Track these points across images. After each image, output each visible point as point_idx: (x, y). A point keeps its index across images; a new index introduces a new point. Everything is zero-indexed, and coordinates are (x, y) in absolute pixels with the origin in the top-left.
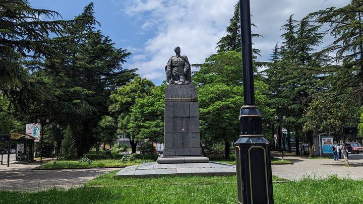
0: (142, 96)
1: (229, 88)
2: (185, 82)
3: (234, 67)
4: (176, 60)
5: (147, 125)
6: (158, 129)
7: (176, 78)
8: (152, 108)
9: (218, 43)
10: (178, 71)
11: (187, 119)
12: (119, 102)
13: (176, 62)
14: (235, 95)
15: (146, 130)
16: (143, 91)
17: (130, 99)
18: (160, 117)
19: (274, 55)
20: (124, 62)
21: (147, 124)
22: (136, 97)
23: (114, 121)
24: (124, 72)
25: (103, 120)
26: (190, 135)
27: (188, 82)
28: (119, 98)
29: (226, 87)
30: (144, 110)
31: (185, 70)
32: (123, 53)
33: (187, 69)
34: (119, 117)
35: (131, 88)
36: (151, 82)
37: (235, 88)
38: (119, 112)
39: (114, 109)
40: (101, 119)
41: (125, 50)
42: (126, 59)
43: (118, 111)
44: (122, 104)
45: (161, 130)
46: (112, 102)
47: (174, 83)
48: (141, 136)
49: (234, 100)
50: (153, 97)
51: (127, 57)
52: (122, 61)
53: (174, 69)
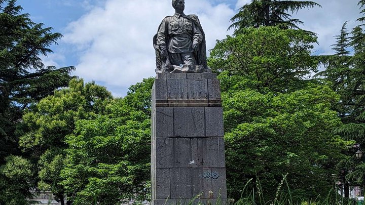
0: (87, 116)
1: (264, 97)
2: (194, 68)
3: (273, 57)
4: (175, 23)
5: (100, 171)
6: (124, 179)
7: (178, 58)
8: (110, 137)
9: (233, 19)
10: (180, 44)
11: (200, 141)
12: (42, 129)
13: (176, 26)
14: (275, 113)
15: (99, 180)
16: (88, 108)
17: (63, 123)
18: (126, 156)
19: (338, 45)
20: (47, 53)
21: (101, 168)
22: (75, 118)
23: (30, 165)
24: (47, 71)
25: (9, 165)
26: (207, 173)
27: (201, 67)
28: (40, 120)
29: (258, 96)
30: (95, 142)
31: (195, 42)
32: (43, 35)
33: (198, 41)
34: (42, 157)
35: (64, 101)
36: (104, 90)
37: (275, 98)
38: (41, 149)
39: (30, 142)
40: (5, 163)
41: (48, 29)
42: (51, 45)
43: (38, 146)
44: (47, 133)
45: (129, 180)
46: (25, 129)
47: (172, 69)
48: (89, 192)
49: (276, 120)
50: (110, 117)
51: (53, 43)
52: (44, 51)
53: (172, 41)
